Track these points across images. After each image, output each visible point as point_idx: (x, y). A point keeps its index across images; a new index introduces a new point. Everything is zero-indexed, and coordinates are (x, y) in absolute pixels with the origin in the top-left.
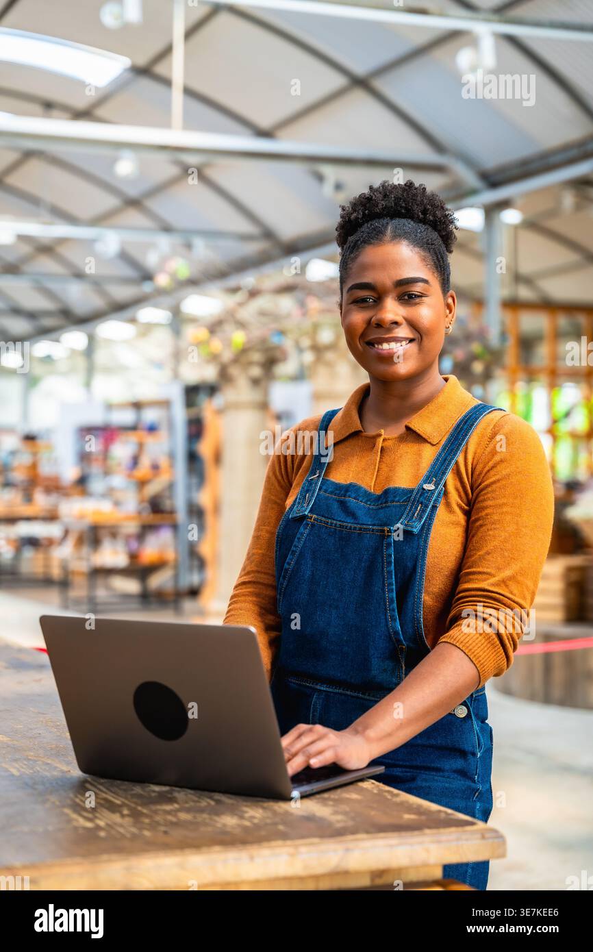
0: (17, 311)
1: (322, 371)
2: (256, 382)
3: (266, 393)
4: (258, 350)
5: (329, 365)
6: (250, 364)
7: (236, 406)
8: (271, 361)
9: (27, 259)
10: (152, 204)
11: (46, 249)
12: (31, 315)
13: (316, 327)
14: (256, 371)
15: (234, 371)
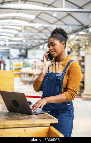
0: (42, 39)
1: (86, 49)
2: (77, 51)
3: (79, 53)
4: (77, 46)
5: (88, 48)
6: (76, 48)
7: (73, 55)
8: (79, 48)
9: (43, 30)
10: (62, 20)
11: (46, 28)
12: (44, 40)
13: (85, 42)
14: (77, 49)
15: (73, 49)
